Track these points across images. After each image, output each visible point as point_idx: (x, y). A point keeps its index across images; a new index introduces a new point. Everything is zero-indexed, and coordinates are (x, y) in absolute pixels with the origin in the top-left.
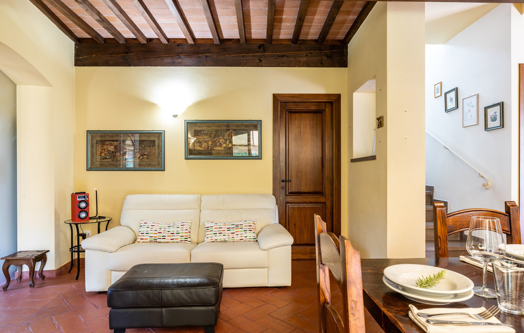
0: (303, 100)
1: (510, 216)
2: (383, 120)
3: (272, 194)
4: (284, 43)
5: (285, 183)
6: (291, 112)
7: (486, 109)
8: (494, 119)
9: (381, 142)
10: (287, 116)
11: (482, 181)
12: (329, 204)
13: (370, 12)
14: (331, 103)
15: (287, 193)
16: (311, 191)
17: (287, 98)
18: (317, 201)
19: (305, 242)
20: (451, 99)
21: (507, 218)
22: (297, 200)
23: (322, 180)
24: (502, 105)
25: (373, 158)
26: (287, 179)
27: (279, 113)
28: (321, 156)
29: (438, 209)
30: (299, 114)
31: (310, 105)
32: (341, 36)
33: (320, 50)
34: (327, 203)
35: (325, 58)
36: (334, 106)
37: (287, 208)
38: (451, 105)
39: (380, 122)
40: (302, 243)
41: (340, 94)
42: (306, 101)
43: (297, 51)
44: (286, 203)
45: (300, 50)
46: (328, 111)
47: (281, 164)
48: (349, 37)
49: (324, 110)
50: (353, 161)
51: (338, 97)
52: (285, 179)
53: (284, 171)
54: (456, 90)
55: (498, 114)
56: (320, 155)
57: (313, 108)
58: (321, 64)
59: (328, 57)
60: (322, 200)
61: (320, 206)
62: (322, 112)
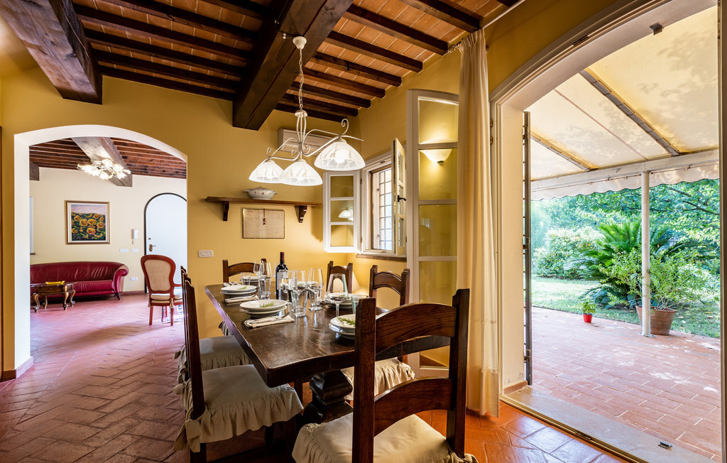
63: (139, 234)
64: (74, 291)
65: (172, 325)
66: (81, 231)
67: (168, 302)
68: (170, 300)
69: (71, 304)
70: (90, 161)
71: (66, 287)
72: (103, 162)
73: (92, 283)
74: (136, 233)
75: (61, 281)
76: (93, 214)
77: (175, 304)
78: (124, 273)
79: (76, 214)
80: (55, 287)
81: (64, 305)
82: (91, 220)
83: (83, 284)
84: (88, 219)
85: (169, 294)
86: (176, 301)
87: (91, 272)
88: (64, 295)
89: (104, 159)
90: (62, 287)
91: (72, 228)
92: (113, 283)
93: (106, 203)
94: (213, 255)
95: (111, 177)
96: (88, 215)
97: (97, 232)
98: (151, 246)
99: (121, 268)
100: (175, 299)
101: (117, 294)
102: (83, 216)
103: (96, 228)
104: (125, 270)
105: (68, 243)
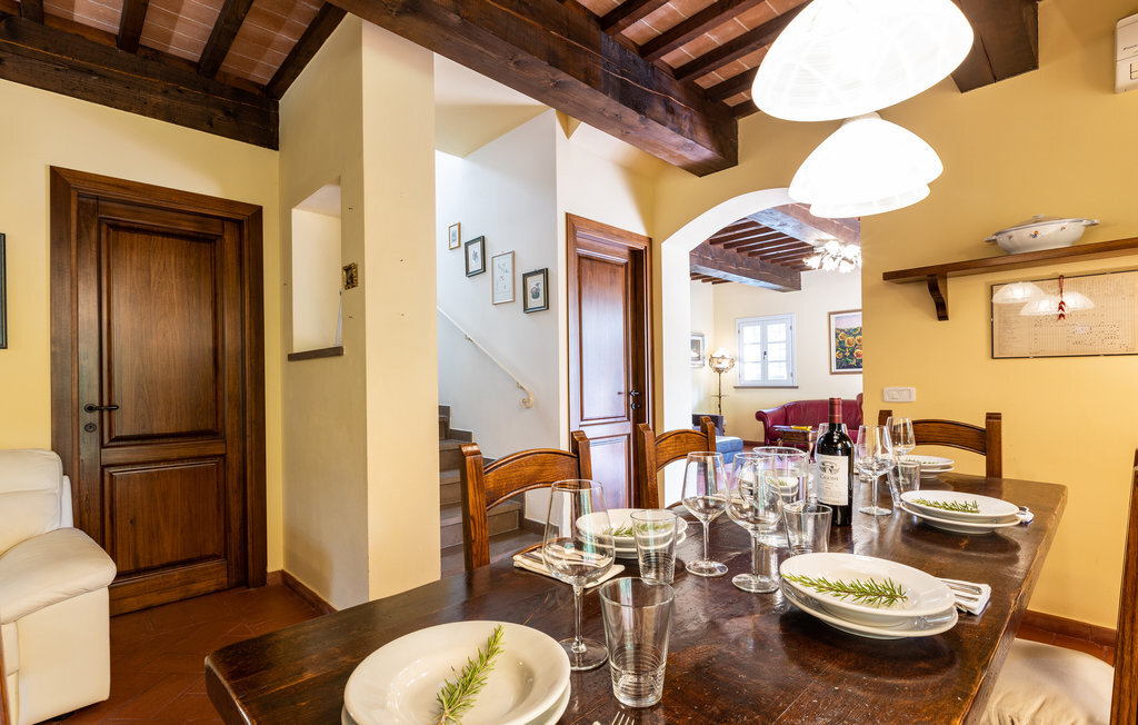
0: (154, 203)
1: (578, 457)
2: (356, 272)
3: (49, 447)
4: (88, 36)
5: (97, 413)
6: (116, 227)
7: (525, 276)
8: (536, 296)
9: (353, 318)
10: (104, 235)
11: (520, 395)
12: (234, 458)
13: (327, 40)
14: (239, 223)
15: (106, 441)
16: (184, 430)
17: (106, 187)
18: (202, 453)
19: (169, 558)
20: (475, 255)
21: (575, 460)
22: (141, 457)
23: (216, 401)
24: (545, 272)
25: (336, 352)
26: (106, 402)
27: (74, 222)
28: (211, 345)
29: (468, 458)
30: (145, 236)
31: (178, 219)
32: (262, 75)
33: (206, 90)
34: (229, 455)
35: (220, 114)
36: (246, 232)
37: (107, 479)
38: (475, 265)
39: (351, 277)
40: (156, 564)
41: (261, 208)
42: (165, 205)
43: (135, 71)
44: (103, 468)
45: (146, 74)
46: (229, 239)
47: (82, 362)
48: (281, 82)
49: (221, 237)
50: (293, 357)
51: (256, 213)
52: (96, 403)
53: (96, 382)
54: (482, 240)
55: (541, 287)
56: (209, 343)
57: (187, 226)
58: (211, 127)
59: (227, 113)
60: (217, 449)
61: (210, 464)
62: (215, 241)
66: (848, 354)
71: (810, 436)
75: (807, 425)
79: (841, 330)
80: (798, 433)
82: (858, 337)
84: (855, 336)
90: (806, 434)
91: (837, 350)
94: (914, 398)
96: (855, 330)
102: (849, 332)
105: (832, 373)
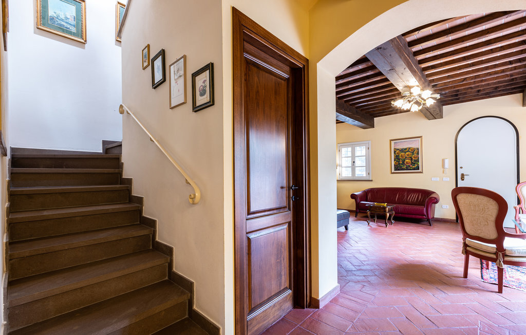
7: (194, 76)
8: (203, 92)
20: (159, 68)
24: (211, 67)
38: (158, 77)
54: (163, 53)
55: (208, 83)
63: (449, 163)
64: (394, 212)
65: (500, 291)
66: (401, 162)
67: (494, 256)
68: (496, 254)
69: (392, 222)
70: (400, 94)
71: (387, 209)
72: (412, 90)
73: (407, 207)
74: (447, 162)
75: (384, 203)
76: (409, 148)
77: (506, 263)
78: (436, 201)
79: (397, 149)
80: (379, 208)
81: (386, 223)
82: (407, 153)
83: (401, 207)
84: (405, 152)
85: (494, 246)
86: (507, 259)
87: (408, 197)
88: (386, 215)
89: (413, 87)
90: (384, 208)
91: (395, 160)
92: (425, 209)
93: (420, 137)
95: (421, 107)
96: (406, 149)
97: (413, 164)
98: (463, 175)
99: (432, 196)
100: (505, 255)
101: (428, 220)
102: (402, 150)
103: (412, 160)
104: (435, 198)
105: (392, 173)
